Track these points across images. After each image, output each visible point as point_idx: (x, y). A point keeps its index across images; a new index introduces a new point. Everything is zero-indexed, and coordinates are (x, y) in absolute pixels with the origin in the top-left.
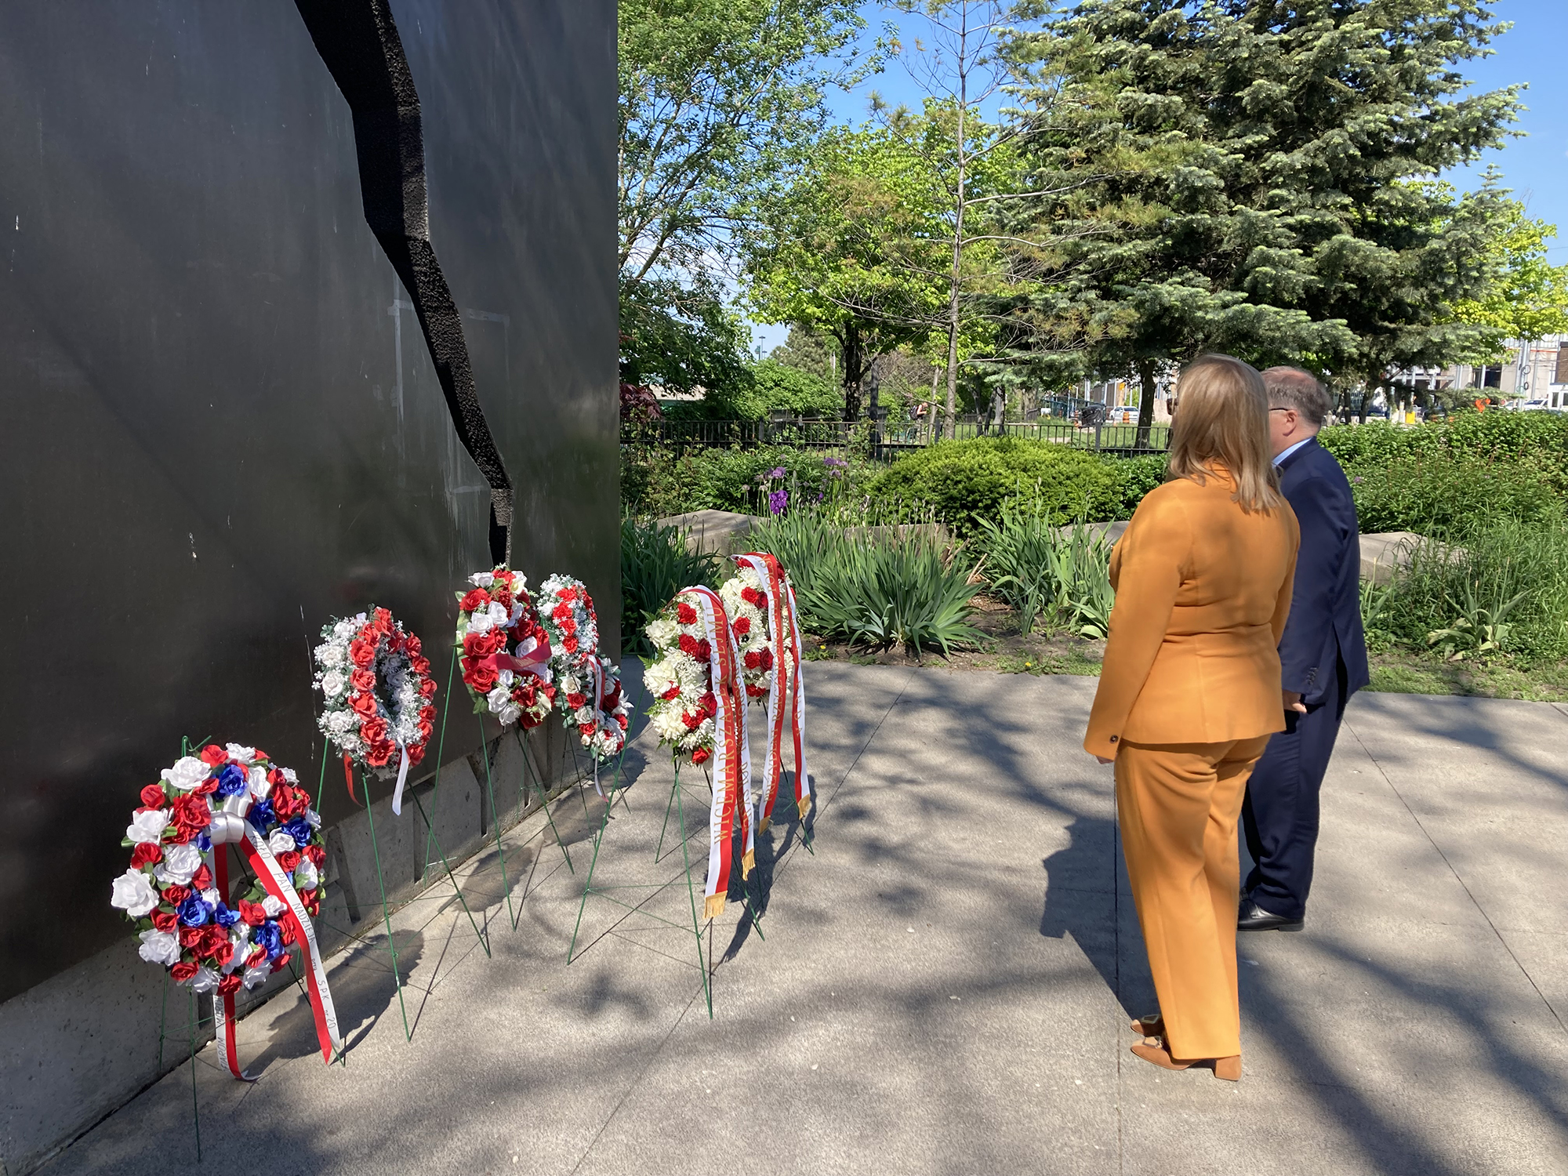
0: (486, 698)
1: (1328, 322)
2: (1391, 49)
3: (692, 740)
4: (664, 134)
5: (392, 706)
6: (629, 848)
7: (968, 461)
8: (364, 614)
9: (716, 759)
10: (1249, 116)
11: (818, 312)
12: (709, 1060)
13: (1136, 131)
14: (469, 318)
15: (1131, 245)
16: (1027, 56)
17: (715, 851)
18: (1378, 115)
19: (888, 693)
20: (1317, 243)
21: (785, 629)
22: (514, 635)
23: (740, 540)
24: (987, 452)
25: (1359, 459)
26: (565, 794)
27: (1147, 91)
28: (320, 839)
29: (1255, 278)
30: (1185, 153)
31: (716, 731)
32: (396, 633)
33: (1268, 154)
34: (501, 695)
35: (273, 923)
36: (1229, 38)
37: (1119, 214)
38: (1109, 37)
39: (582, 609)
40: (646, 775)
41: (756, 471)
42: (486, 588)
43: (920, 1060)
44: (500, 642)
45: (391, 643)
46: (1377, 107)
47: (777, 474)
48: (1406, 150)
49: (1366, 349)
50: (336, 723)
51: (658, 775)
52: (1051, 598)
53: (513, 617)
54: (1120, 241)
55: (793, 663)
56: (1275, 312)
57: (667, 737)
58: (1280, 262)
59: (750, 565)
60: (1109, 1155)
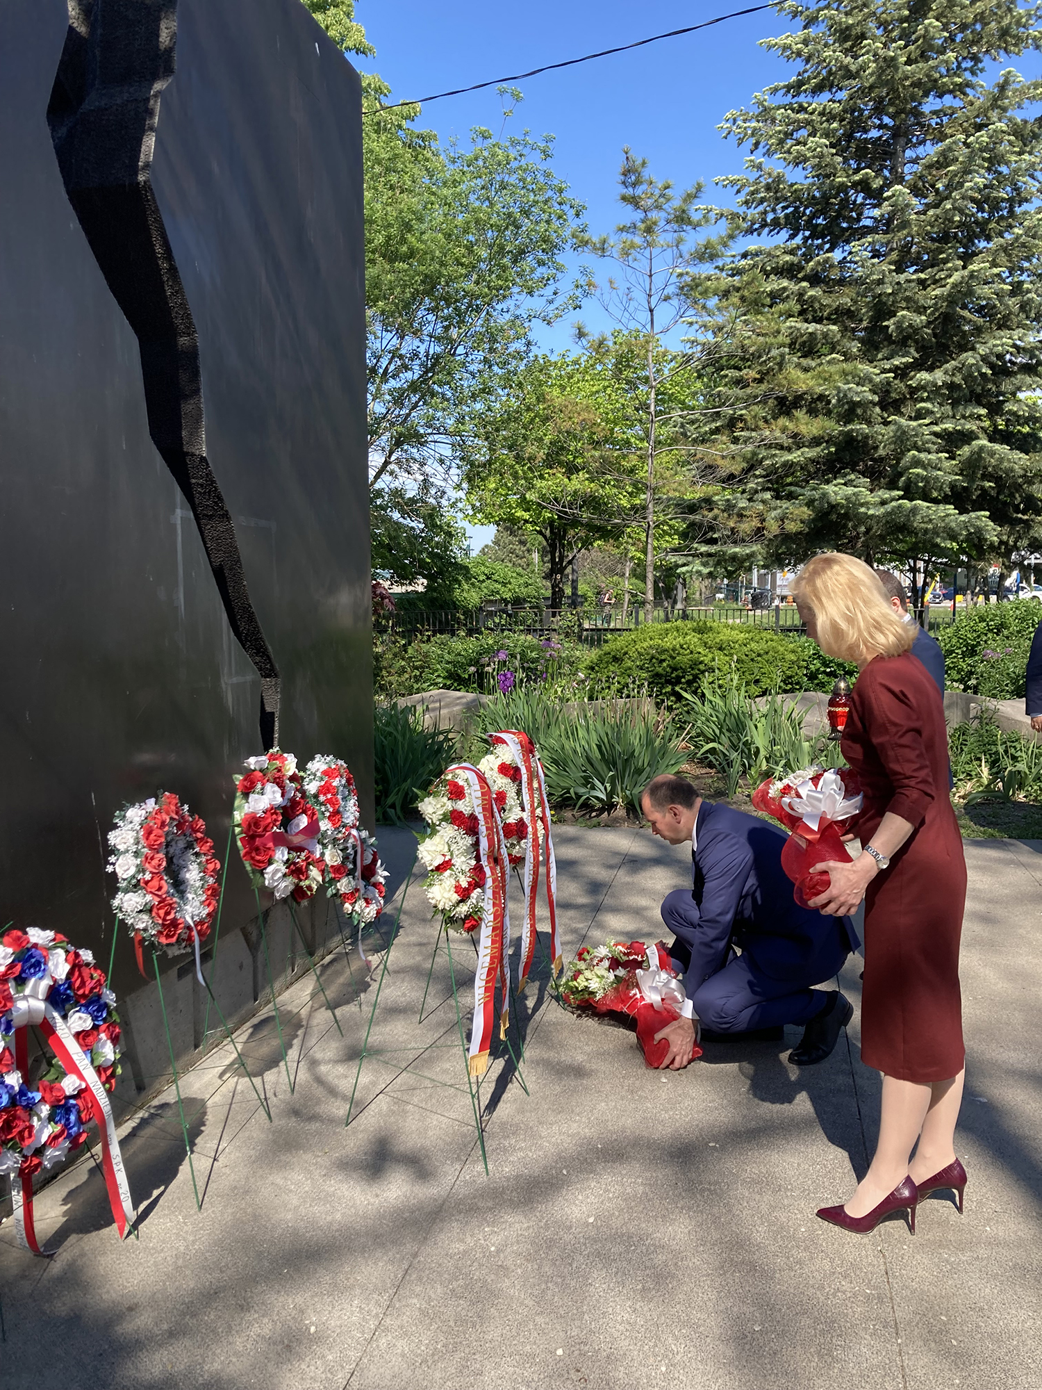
0: (262, 874)
1: (973, 515)
2: (1011, 284)
3: (464, 909)
4: (390, 363)
5: (179, 885)
6: (394, 1011)
7: (670, 642)
8: (153, 800)
9: (483, 925)
10: (894, 342)
11: (526, 516)
12: (489, 1216)
13: (799, 354)
14: (240, 522)
15: (799, 453)
16: (705, 293)
17: (479, 1010)
18: (1004, 340)
19: (616, 854)
20: (959, 448)
21: (536, 800)
22: (288, 812)
23: (471, 717)
24: (686, 634)
25: (1006, 632)
26: (328, 958)
27: (806, 321)
28: (115, 1017)
29: (909, 479)
30: (844, 373)
31: (484, 899)
32: (183, 817)
33: (913, 373)
34: (277, 871)
35: (72, 1101)
36: (875, 277)
37: (791, 425)
38: (772, 276)
39: (344, 786)
40: (401, 939)
41: (481, 654)
42: (261, 771)
43: (690, 1209)
44: (276, 820)
45: (179, 826)
46: (1002, 333)
47: (502, 656)
48: (1028, 369)
49: (1005, 538)
50: (129, 904)
51: (413, 939)
52: (752, 762)
53: (286, 797)
54: (789, 449)
55: (543, 832)
56: (928, 507)
57: (440, 907)
58: (928, 464)
59: (503, 742)
60: (880, 1299)
